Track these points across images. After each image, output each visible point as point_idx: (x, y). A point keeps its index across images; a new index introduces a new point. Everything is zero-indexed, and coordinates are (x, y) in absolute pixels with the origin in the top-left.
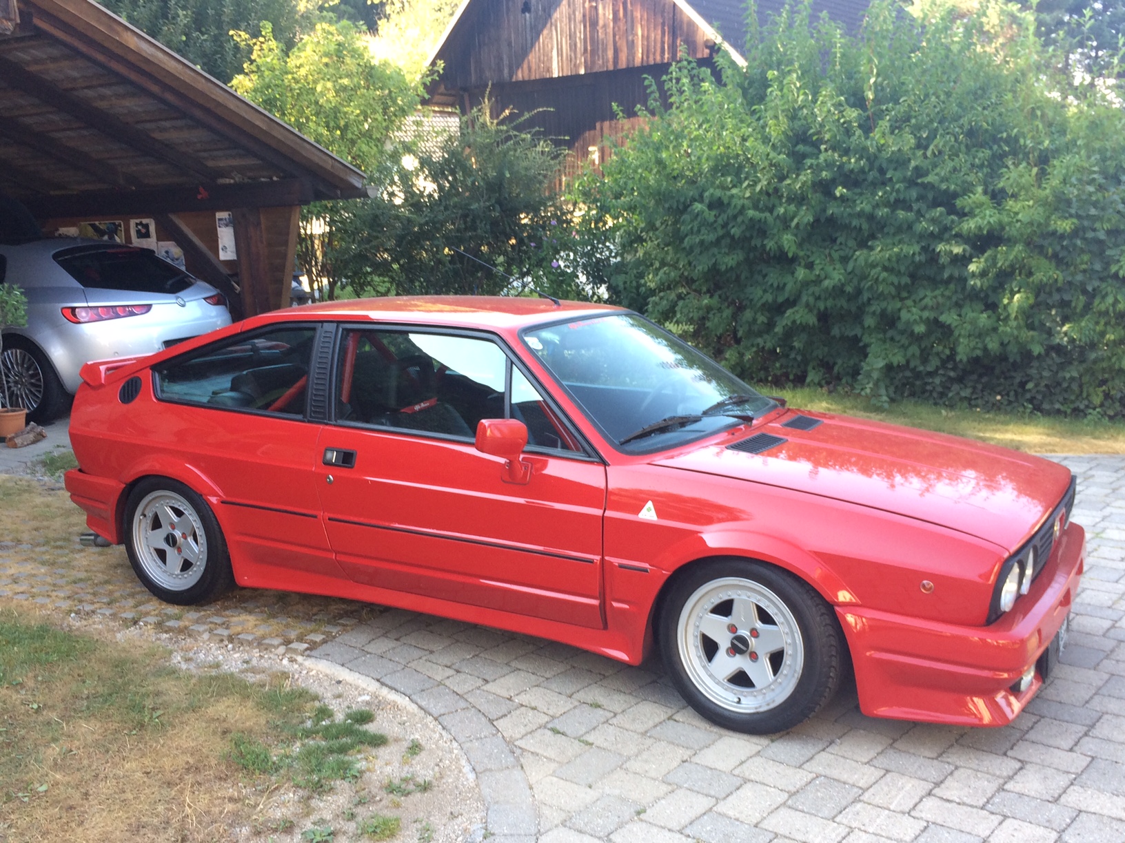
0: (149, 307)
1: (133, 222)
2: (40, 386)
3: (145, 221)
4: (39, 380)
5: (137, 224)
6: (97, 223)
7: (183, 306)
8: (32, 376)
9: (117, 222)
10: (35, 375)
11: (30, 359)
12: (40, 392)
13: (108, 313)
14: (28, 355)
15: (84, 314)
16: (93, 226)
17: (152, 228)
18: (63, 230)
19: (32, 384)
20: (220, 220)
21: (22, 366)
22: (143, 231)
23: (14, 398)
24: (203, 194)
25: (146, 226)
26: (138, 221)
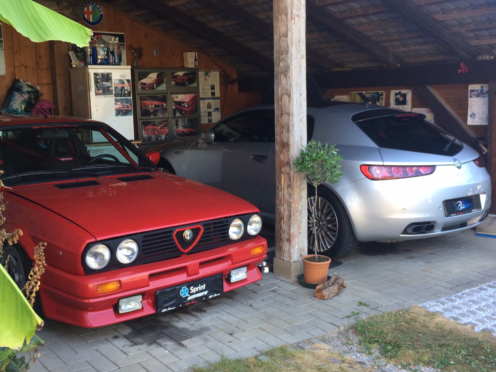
0: (432, 168)
1: (393, 93)
2: (335, 231)
3: (403, 92)
4: (335, 226)
5: (396, 94)
6: (364, 92)
7: (459, 168)
8: (329, 222)
9: (380, 92)
10: (332, 221)
11: (329, 207)
12: (334, 236)
13: (398, 172)
14: (328, 204)
15: (378, 172)
16: (361, 95)
17: (409, 98)
18: (338, 98)
19: (329, 229)
20: (472, 91)
21: (322, 211)
22: (401, 99)
23: (312, 237)
24: (463, 69)
25: (404, 96)
26: (398, 91)
